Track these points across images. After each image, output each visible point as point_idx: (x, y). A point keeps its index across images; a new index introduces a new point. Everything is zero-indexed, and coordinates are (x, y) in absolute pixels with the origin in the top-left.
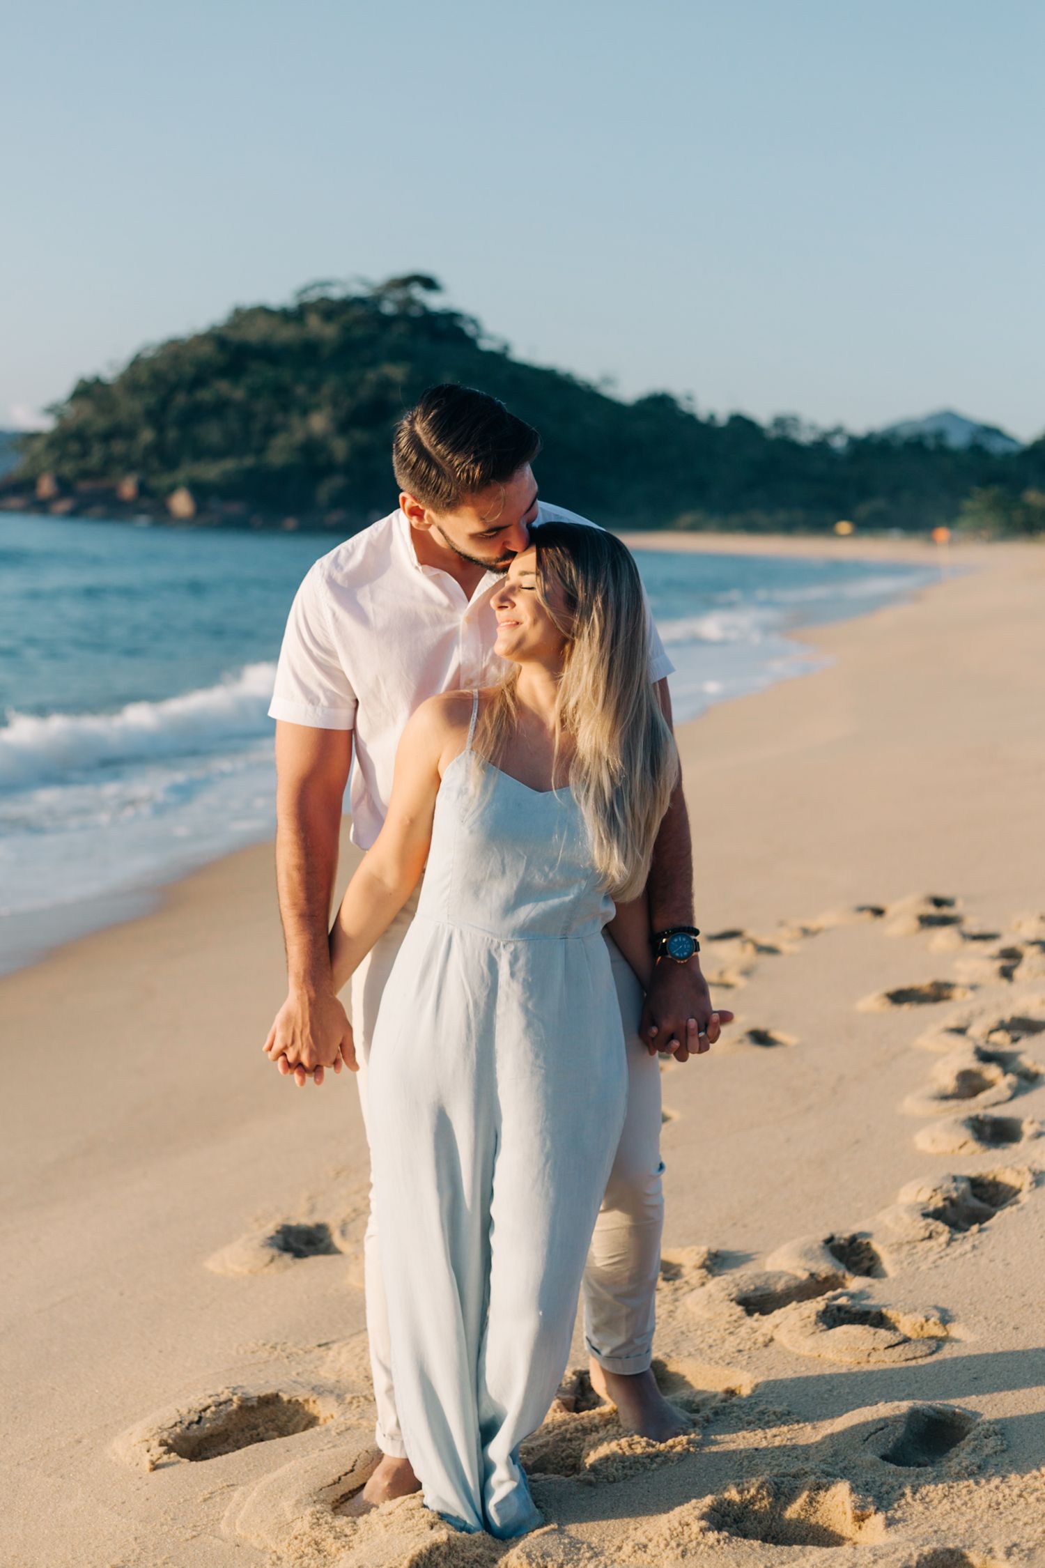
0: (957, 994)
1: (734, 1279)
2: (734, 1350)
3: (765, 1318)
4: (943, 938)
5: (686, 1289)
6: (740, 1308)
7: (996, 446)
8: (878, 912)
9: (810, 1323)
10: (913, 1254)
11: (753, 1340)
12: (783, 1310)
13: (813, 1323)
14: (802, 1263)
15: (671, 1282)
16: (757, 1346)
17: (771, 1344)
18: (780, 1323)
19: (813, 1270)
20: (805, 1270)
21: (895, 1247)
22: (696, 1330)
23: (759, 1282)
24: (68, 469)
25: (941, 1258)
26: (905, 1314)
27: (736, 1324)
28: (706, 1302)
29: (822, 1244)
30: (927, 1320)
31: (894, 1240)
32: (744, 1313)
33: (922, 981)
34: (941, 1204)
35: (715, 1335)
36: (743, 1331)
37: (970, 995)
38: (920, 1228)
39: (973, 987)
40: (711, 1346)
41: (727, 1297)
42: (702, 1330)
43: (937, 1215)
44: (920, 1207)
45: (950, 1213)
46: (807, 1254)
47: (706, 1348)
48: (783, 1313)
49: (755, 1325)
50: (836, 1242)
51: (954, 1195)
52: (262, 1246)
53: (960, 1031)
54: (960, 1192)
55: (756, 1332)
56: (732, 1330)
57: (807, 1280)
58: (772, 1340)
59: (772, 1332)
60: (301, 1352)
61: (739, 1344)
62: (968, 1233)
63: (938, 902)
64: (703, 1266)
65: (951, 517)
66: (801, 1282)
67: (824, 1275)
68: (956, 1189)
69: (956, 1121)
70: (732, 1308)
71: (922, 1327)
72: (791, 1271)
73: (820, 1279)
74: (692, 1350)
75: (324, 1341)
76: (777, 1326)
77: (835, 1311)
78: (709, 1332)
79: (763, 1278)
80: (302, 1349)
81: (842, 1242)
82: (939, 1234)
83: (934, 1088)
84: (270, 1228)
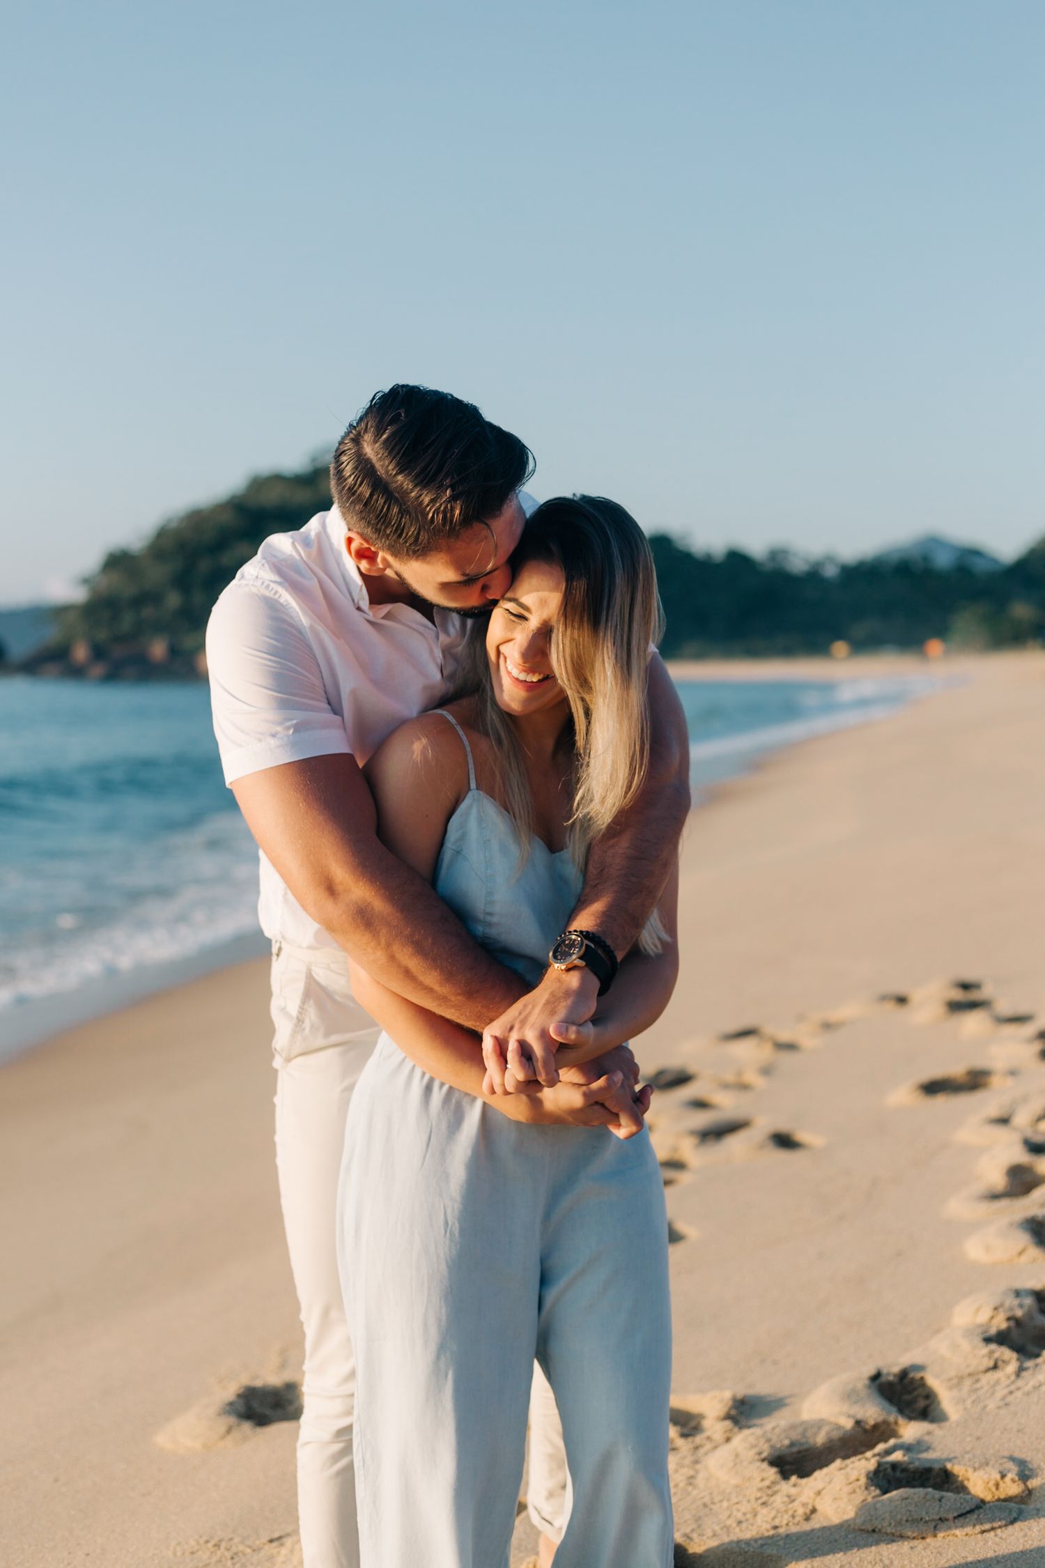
0: (996, 1081)
1: (765, 1433)
2: (769, 1527)
3: (804, 1481)
4: (973, 1023)
5: (708, 1446)
6: (773, 1470)
7: (979, 566)
8: (902, 1000)
9: (860, 1487)
10: (976, 1390)
11: (790, 1513)
12: (825, 1470)
13: (863, 1488)
14: (845, 1408)
15: (690, 1439)
16: (797, 1519)
17: (813, 1516)
18: (823, 1489)
19: (860, 1416)
20: (849, 1416)
21: (955, 1381)
22: (721, 1501)
23: (795, 1435)
24: (102, 635)
25: (1011, 1393)
26: (975, 1469)
27: (770, 1492)
28: (732, 1464)
29: (867, 1382)
30: (1003, 1476)
31: (952, 1373)
32: (778, 1477)
33: (955, 1069)
34: (1004, 1325)
35: (745, 1507)
36: (778, 1500)
37: (1010, 1082)
38: (983, 1356)
39: (1013, 1073)
40: (740, 1522)
41: (757, 1457)
42: (728, 1500)
43: (1001, 1339)
44: (980, 1330)
45: (1015, 1334)
46: (850, 1396)
47: (734, 1525)
48: (826, 1475)
49: (793, 1491)
50: (883, 1379)
51: (1019, 1313)
52: (219, 1415)
53: (1004, 1121)
54: (1026, 1309)
55: (793, 1501)
56: (764, 1499)
57: (853, 1428)
58: (814, 1511)
59: (814, 1500)
60: (248, 1551)
61: (774, 1519)
62: (1039, 1360)
63: (966, 986)
64: (728, 1417)
65: (941, 632)
66: (846, 1432)
67: (872, 1422)
68: (1021, 1306)
69: (1011, 1225)
70: (763, 1470)
71: (997, 1486)
72: (832, 1419)
73: (868, 1427)
74: (717, 1528)
75: (276, 1535)
76: (819, 1493)
77: (889, 1470)
78: (737, 1503)
79: (800, 1430)
80: (250, 1547)
81: (891, 1378)
82: (1006, 1362)
83: (981, 1187)
84: (230, 1392)
